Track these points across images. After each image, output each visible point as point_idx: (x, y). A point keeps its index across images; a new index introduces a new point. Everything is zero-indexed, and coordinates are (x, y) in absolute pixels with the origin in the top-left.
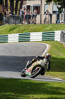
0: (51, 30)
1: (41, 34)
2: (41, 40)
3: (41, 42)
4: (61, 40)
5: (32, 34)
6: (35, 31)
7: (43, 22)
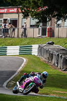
0: (28, 44)
1: (18, 47)
2: (18, 54)
3: (18, 56)
4: (38, 54)
5: (9, 48)
6: (12, 45)
7: (20, 36)
